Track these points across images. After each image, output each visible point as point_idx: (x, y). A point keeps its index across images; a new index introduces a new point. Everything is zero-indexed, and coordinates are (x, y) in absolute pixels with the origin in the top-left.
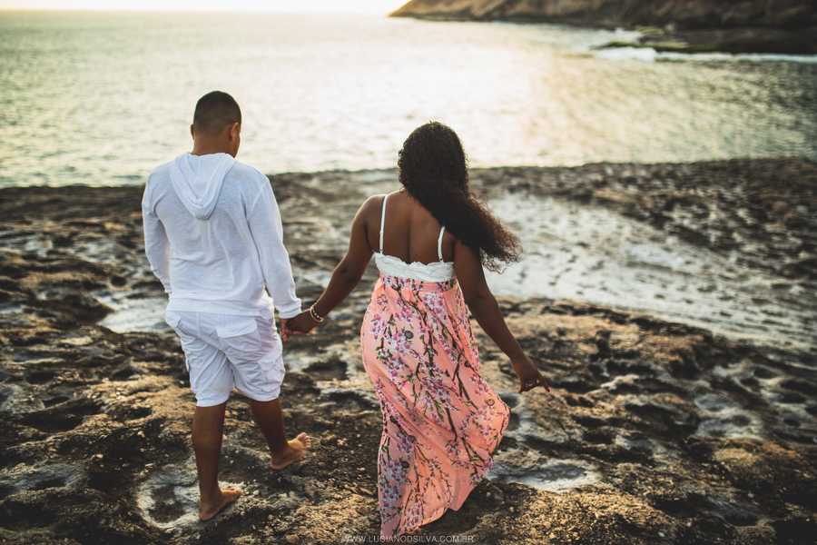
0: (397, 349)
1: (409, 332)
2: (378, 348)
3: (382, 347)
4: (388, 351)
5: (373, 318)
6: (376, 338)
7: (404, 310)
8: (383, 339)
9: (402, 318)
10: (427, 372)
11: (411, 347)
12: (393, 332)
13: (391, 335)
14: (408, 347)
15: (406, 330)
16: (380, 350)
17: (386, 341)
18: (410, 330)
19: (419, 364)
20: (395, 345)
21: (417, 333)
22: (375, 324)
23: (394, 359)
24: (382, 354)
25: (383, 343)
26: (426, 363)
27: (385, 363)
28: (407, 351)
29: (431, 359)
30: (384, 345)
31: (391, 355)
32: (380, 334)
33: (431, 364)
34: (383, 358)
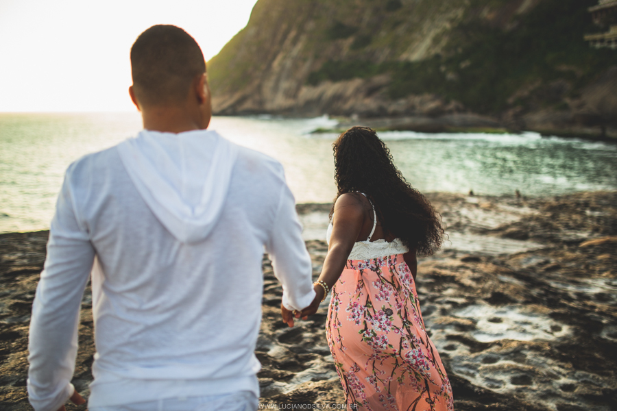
0: (380, 327)
1: (388, 309)
2: (362, 331)
3: (366, 329)
4: (372, 331)
5: (349, 307)
6: (358, 322)
7: (381, 289)
8: (365, 322)
9: (381, 299)
10: (409, 346)
11: (392, 323)
12: (372, 314)
13: (371, 317)
14: (389, 325)
15: (386, 308)
16: (365, 332)
17: (368, 322)
18: (389, 307)
19: (401, 339)
20: (378, 324)
21: (395, 310)
22: (353, 311)
23: (378, 339)
24: (367, 336)
25: (366, 325)
26: (407, 335)
27: (370, 344)
28: (388, 328)
29: (409, 331)
30: (368, 326)
31: (375, 335)
32: (361, 318)
33: (410, 336)
34: (368, 339)
